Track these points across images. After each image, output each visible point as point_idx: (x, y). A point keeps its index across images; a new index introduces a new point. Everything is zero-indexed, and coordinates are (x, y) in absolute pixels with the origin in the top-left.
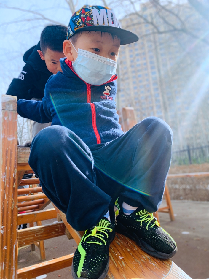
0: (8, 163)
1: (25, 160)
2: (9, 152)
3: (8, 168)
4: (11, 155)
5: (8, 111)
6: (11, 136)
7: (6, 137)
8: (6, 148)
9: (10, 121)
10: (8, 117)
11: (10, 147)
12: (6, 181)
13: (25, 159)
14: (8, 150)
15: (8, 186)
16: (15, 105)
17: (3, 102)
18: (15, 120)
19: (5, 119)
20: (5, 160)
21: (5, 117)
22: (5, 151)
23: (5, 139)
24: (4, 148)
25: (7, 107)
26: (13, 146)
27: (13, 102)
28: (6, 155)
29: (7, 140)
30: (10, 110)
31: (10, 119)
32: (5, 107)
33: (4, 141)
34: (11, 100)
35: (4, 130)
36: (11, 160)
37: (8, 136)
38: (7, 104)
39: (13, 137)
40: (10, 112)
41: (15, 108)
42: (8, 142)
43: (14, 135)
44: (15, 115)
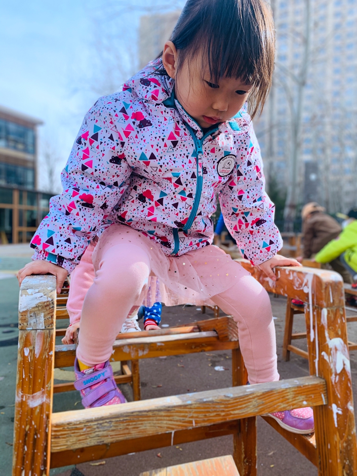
0: (28, 462)
1: (69, 443)
2: (32, 434)
4: (35, 440)
5: (33, 332)
6: (38, 394)
7: (24, 399)
8: (23, 427)
9: (37, 357)
10: (31, 348)
11: (33, 423)
13: (67, 441)
14: (30, 429)
16: (51, 314)
17: (21, 311)
18: (49, 352)
19: (26, 354)
20: (20, 456)
21: (25, 349)
22: (22, 434)
23: (22, 404)
24: (20, 427)
25: (32, 321)
26: (41, 418)
27: (46, 306)
28: (25, 443)
29: (28, 406)
30: (36, 330)
31: (35, 353)
32: (25, 324)
33: (20, 409)
34: (40, 303)
35: (22, 381)
36: (34, 454)
37: (31, 395)
38: (32, 314)
39: (43, 397)
40: (38, 334)
41: (50, 322)
42: (29, 412)
43: (43, 393)
44: (49, 340)
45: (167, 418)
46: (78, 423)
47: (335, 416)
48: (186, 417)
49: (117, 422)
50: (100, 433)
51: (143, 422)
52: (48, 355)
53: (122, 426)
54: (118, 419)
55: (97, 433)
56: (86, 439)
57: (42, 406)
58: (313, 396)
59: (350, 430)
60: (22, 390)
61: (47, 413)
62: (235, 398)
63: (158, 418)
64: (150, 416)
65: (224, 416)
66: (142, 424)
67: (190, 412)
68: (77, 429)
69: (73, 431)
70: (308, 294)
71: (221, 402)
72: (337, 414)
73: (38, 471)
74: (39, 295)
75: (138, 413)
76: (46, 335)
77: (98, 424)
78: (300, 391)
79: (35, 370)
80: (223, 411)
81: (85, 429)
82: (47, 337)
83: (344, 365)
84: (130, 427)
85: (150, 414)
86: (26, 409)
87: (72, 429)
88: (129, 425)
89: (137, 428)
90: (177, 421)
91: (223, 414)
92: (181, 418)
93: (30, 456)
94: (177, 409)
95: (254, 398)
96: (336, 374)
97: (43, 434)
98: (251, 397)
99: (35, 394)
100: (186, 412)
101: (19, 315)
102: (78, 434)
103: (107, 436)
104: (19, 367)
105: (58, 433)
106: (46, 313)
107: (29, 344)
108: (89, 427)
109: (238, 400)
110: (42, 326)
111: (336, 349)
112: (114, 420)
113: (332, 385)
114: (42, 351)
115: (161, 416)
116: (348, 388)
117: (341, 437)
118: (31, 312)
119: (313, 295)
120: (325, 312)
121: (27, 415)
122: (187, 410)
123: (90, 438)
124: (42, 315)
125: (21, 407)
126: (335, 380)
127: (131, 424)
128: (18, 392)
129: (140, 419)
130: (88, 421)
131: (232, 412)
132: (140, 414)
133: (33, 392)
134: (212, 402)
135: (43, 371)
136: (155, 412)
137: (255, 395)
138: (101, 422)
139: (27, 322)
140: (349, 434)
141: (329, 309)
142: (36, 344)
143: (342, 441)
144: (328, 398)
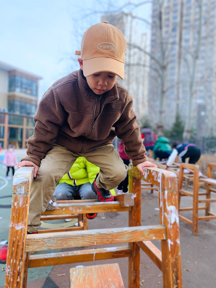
0: (14, 255)
1: (34, 248)
2: (16, 242)
3: (13, 261)
4: (18, 245)
5: (19, 195)
6: (20, 224)
7: (14, 226)
8: (13, 238)
9: (20, 206)
10: (18, 202)
11: (17, 237)
12: (10, 275)
14: (16, 240)
15: (12, 280)
16: (28, 187)
17: (14, 185)
18: (26, 205)
19: (15, 205)
20: (11, 252)
21: (15, 203)
22: (12, 242)
23: (13, 228)
24: (11, 239)
25: (19, 190)
26: (21, 235)
27: (25, 183)
28: (13, 246)
29: (15, 229)
30: (20, 194)
31: (20, 205)
32: (15, 191)
33: (11, 230)
34: (23, 182)
35: (13, 218)
36: (17, 251)
37: (17, 224)
38: (19, 187)
39: (22, 225)
40: (21, 196)
41: (27, 191)
42: (16, 232)
43: (23, 223)
44: (26, 199)
45: (82, 240)
46: (38, 239)
47: (169, 246)
48: (91, 240)
49: (57, 240)
50: (49, 245)
51: (70, 241)
52: (26, 206)
53: (60, 242)
54: (58, 239)
55: (47, 245)
56: (42, 247)
57: (22, 229)
58: (158, 235)
59: (177, 253)
60: (13, 221)
61: (24, 233)
62: (117, 233)
63: (78, 240)
64: (73, 239)
65: (111, 241)
66: (69, 242)
67: (94, 238)
68: (38, 242)
69: (36, 243)
70: (159, 183)
71: (109, 235)
72: (171, 245)
73: (19, 260)
74: (22, 178)
75: (67, 237)
76: (25, 196)
77: (48, 240)
78: (152, 231)
79: (19, 213)
80: (110, 239)
81: (41, 242)
82: (25, 198)
83: (176, 219)
84: (63, 243)
85: (74, 237)
86: (14, 230)
87: (36, 242)
88: (63, 242)
89: (67, 243)
90: (87, 242)
91: (110, 240)
92: (89, 241)
93: (15, 252)
94: (87, 236)
95: (127, 233)
96: (171, 224)
97: (22, 243)
98: (125, 233)
99: (19, 224)
100: (92, 238)
101: (13, 186)
102: (38, 244)
103: (52, 246)
104: (12, 211)
105: (29, 243)
106: (25, 186)
107: (16, 200)
108: (44, 241)
109: (118, 234)
110: (23, 193)
111: (171, 212)
112: (56, 239)
113: (169, 230)
114: (22, 204)
115: (79, 239)
116: (177, 232)
117: (172, 256)
118: (18, 186)
119: (162, 183)
120: (166, 192)
121: (15, 233)
122: (92, 237)
123: (44, 246)
124: (24, 187)
125: (12, 229)
126: (170, 227)
127: (64, 241)
128: (11, 222)
129: (69, 239)
130: (43, 239)
131: (115, 240)
132: (69, 237)
133: (18, 223)
134: (105, 234)
135: (23, 213)
136: (76, 237)
137: (127, 232)
138: (49, 239)
139: (16, 190)
140: (177, 255)
141: (168, 191)
142: (20, 200)
143: (172, 259)
144: (166, 236)
